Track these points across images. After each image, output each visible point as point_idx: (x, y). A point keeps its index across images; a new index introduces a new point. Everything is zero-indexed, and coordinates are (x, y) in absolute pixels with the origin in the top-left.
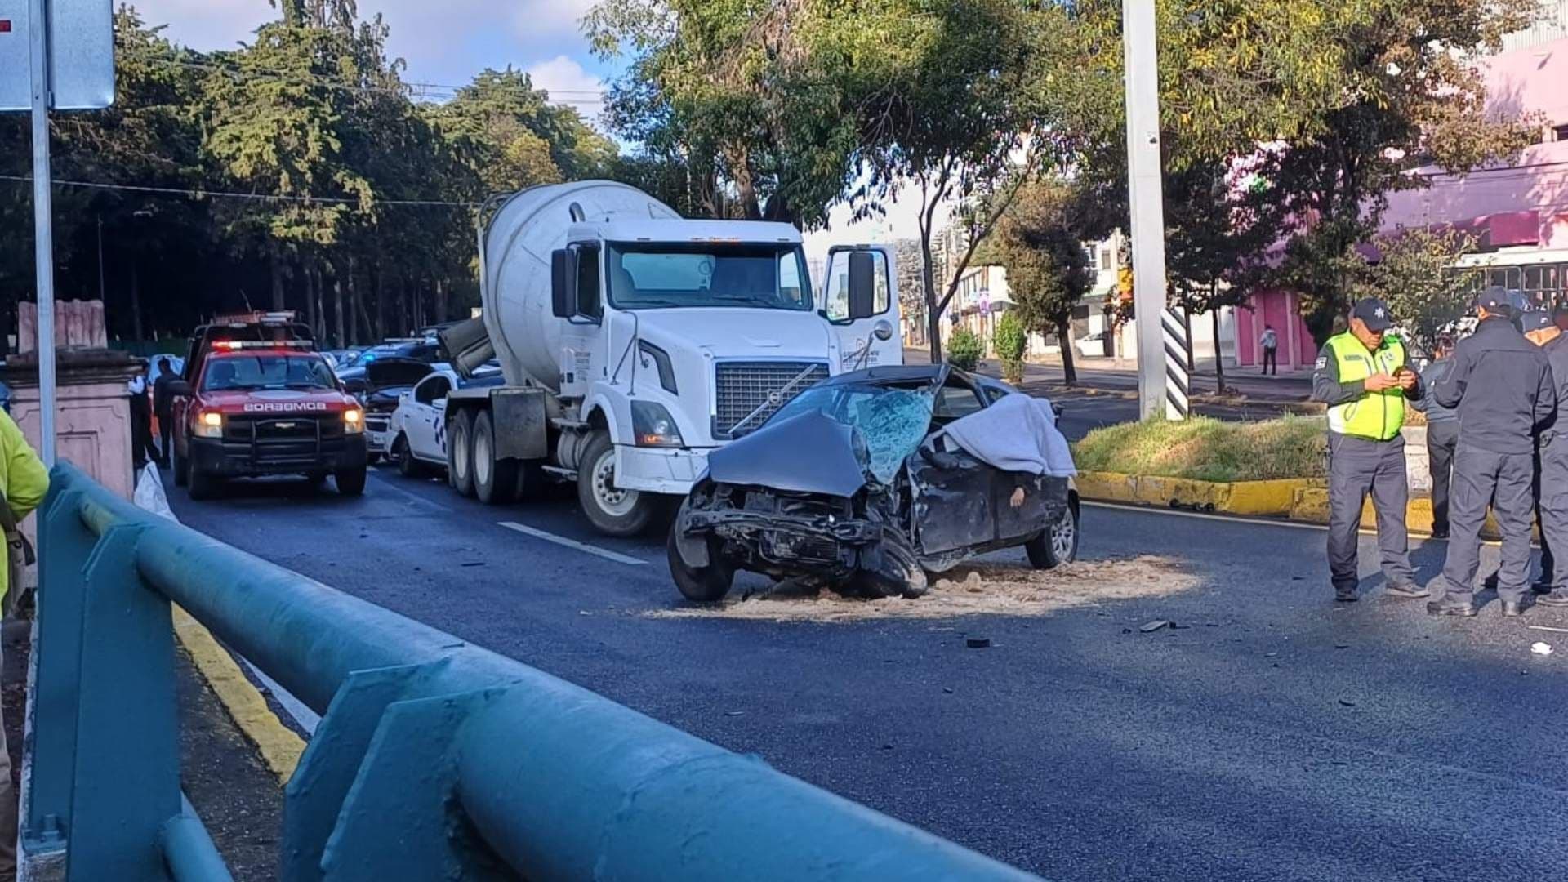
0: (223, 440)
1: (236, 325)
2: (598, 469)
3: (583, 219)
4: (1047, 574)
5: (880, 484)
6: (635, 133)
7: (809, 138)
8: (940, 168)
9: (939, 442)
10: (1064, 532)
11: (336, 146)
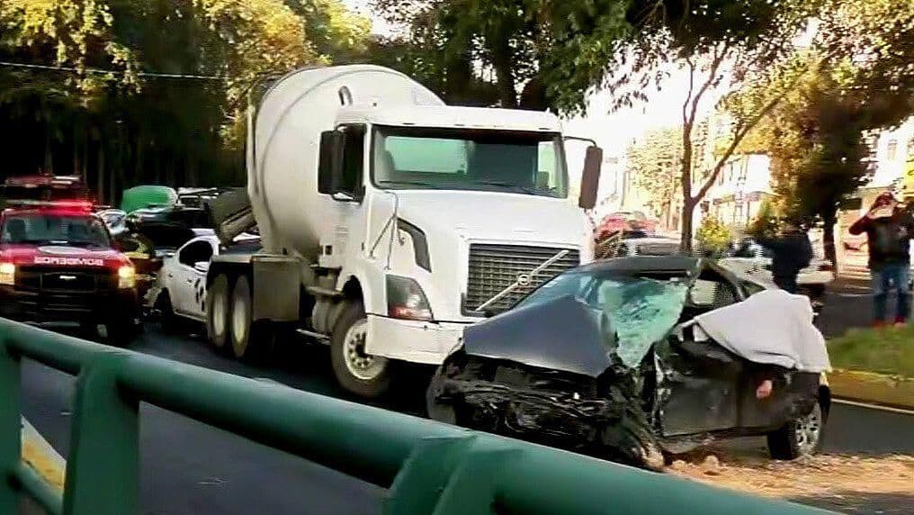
0: (15, 287)
1: (28, 186)
2: (351, 335)
3: (351, 101)
4: (787, 464)
5: (625, 367)
6: (398, 15)
7: (575, 27)
8: (711, 54)
9: (688, 332)
10: (809, 426)
11: (108, 20)
